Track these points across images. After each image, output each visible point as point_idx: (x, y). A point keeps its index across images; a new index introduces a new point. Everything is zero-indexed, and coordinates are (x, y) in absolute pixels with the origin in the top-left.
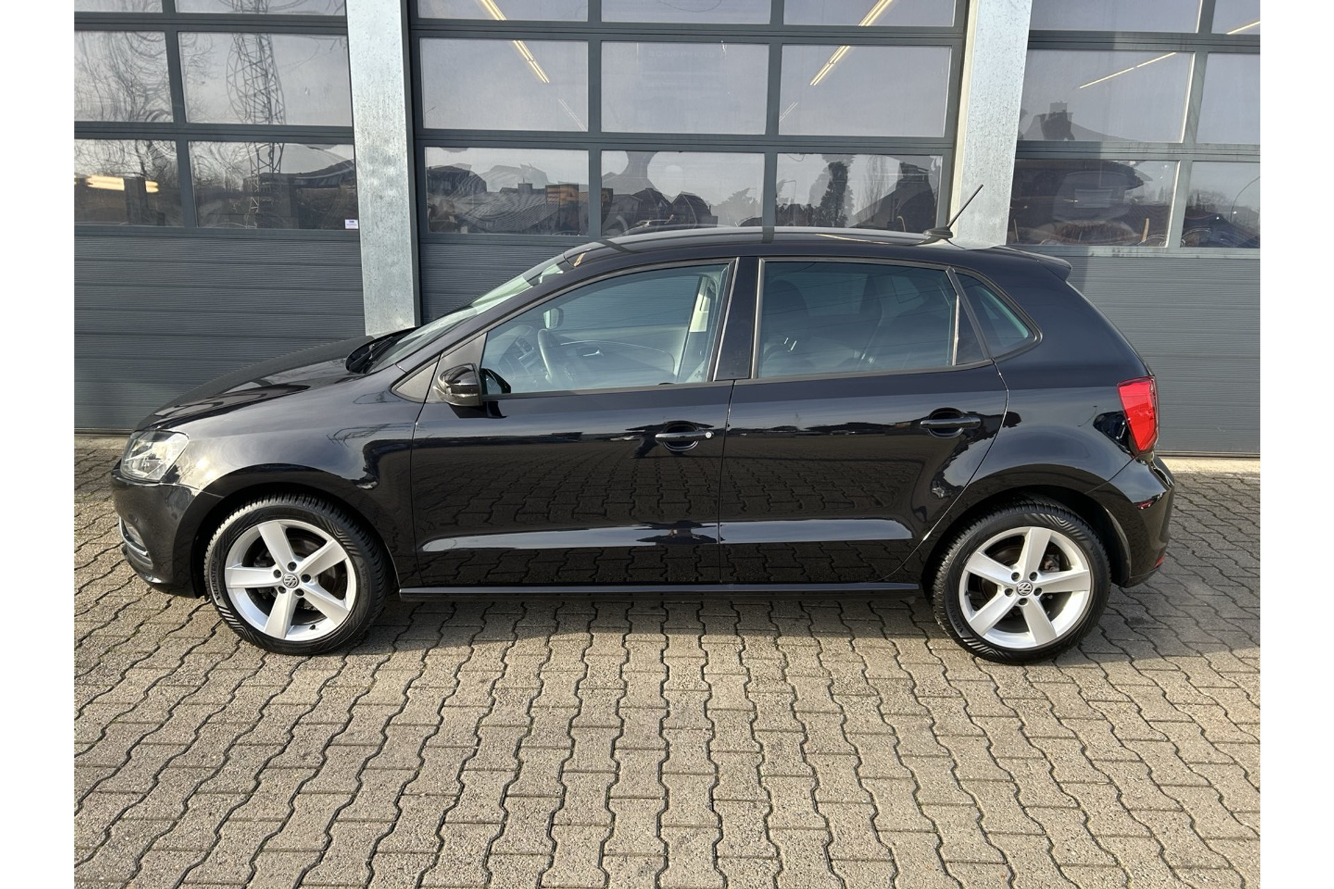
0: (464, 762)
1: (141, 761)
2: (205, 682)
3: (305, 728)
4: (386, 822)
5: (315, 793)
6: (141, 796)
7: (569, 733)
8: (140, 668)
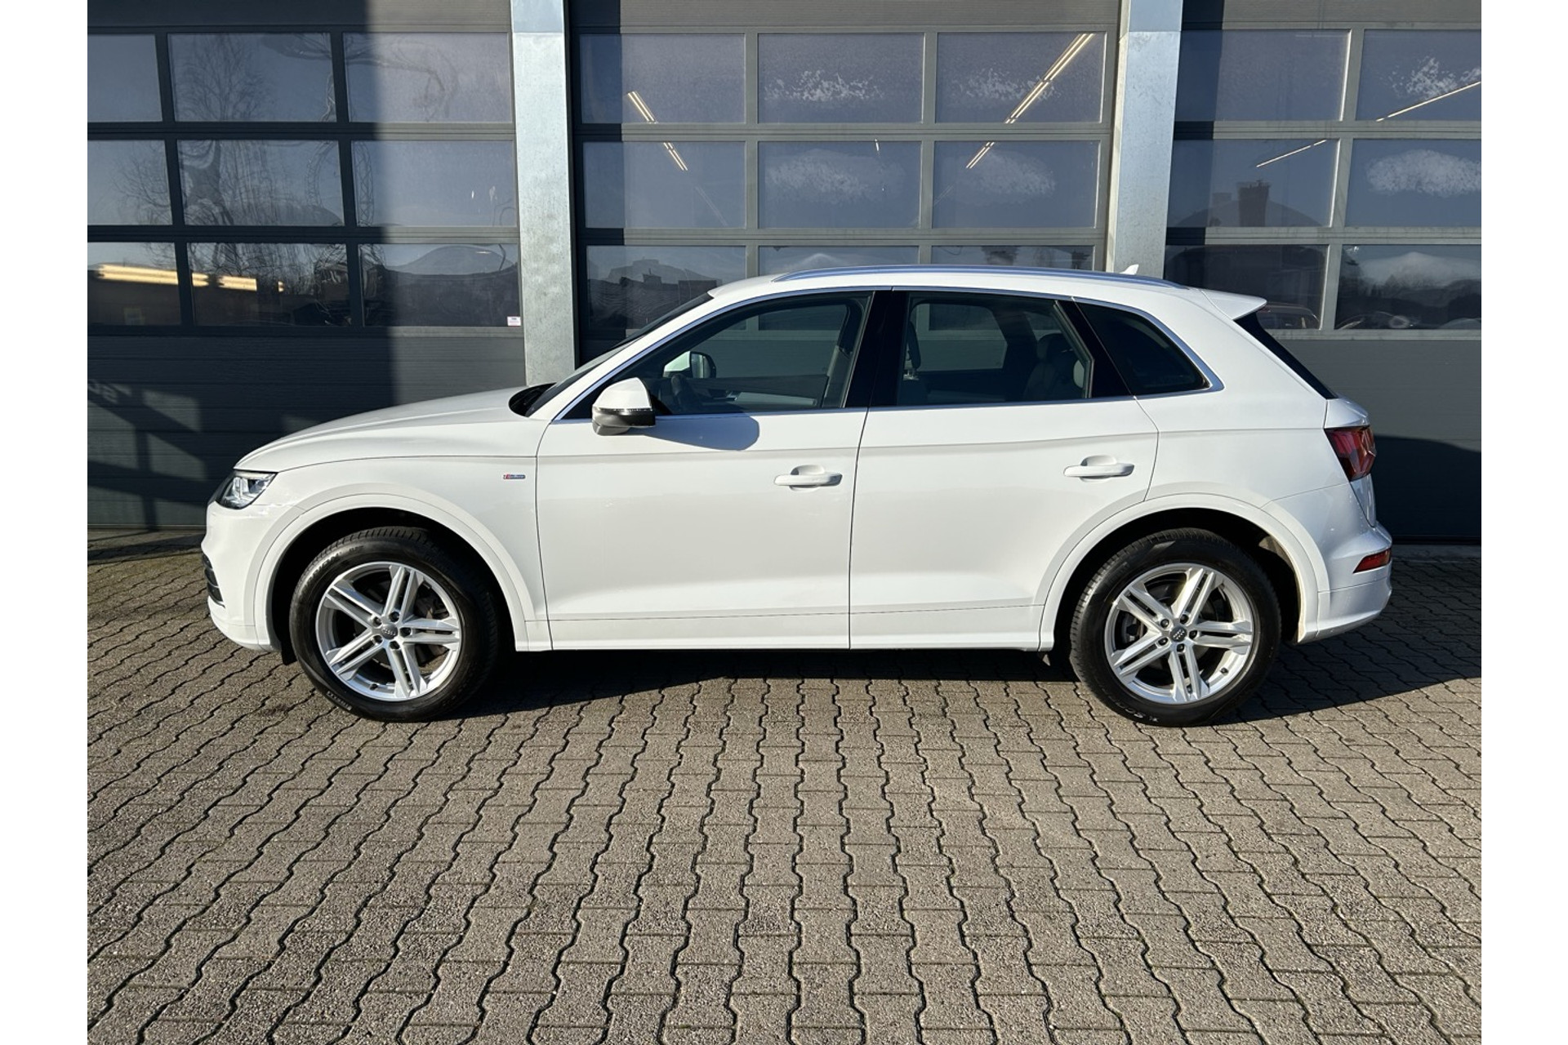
1: (398, 771)
3: (529, 750)
4: (615, 806)
5: (550, 789)
6: (406, 793)
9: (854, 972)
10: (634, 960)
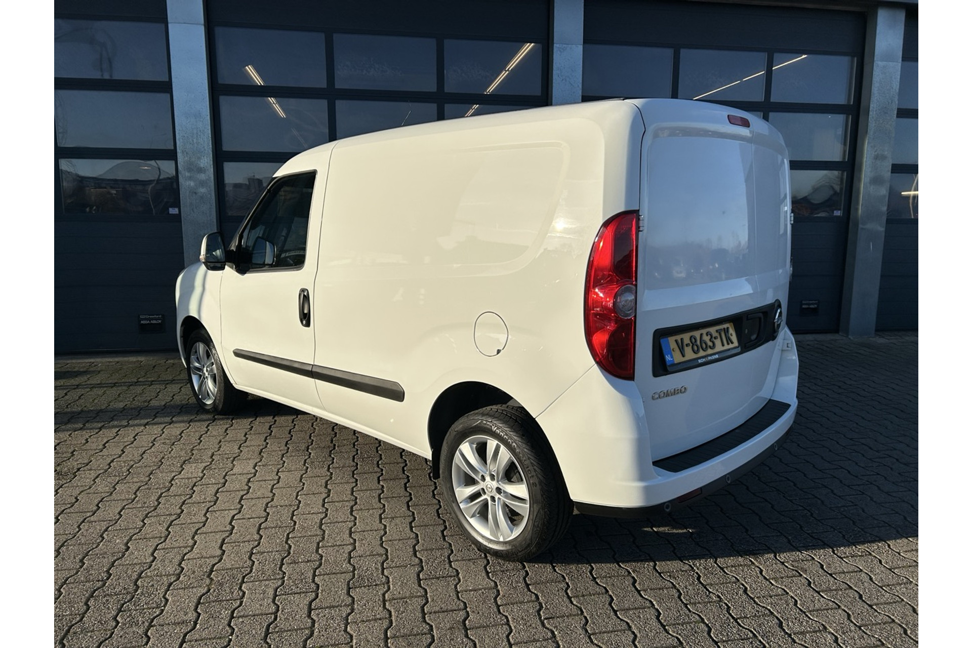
0: (298, 492)
1: (107, 508)
2: (129, 474)
3: (200, 487)
4: (262, 517)
5: (217, 511)
6: (114, 522)
7: (353, 476)
8: (85, 470)
9: (424, 601)
10: (283, 611)
